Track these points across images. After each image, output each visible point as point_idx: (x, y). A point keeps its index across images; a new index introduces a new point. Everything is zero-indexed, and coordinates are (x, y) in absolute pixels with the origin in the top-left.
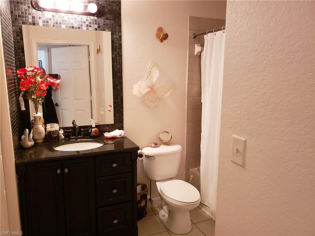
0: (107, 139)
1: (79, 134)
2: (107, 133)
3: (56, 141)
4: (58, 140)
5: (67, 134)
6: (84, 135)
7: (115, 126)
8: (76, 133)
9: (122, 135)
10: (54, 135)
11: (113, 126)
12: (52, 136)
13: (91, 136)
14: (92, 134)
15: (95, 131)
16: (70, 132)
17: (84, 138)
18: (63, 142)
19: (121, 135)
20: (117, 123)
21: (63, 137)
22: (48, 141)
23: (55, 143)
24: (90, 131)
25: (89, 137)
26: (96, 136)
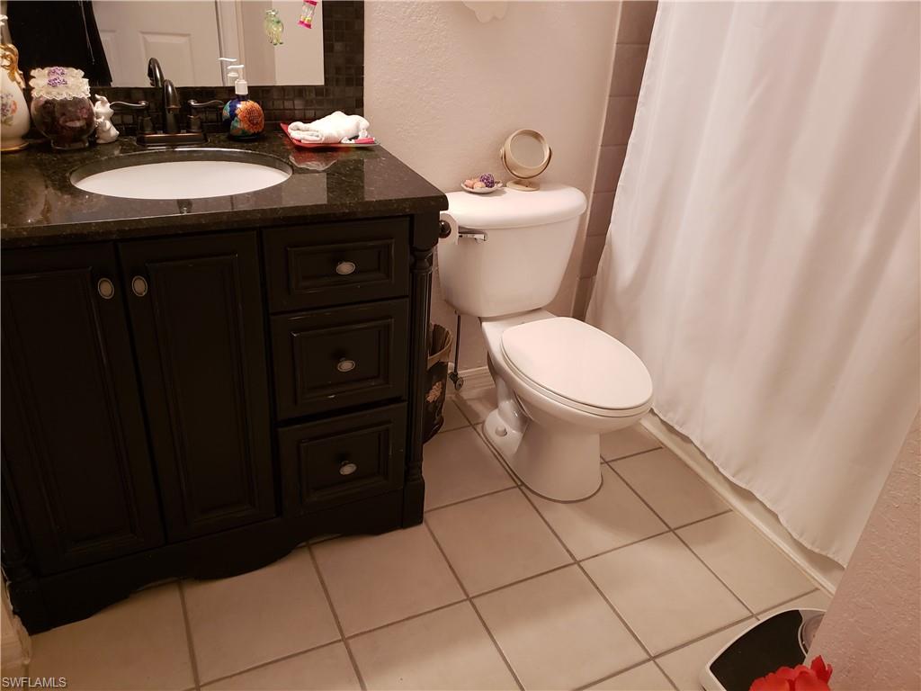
0: (303, 150)
1: (182, 122)
2: (299, 124)
3: (84, 149)
4: (94, 144)
5: (129, 119)
6: (201, 127)
7: (331, 97)
8: (170, 117)
9: (363, 136)
10: (73, 120)
11: (320, 98)
12: (63, 127)
13: (233, 132)
14: (238, 125)
15: (250, 112)
16: (140, 111)
17: (203, 141)
18: (117, 152)
19: (356, 137)
20: (337, 85)
21: (114, 132)
22: (45, 148)
23: (77, 156)
24: (226, 111)
25: (223, 137)
26: (254, 134)
